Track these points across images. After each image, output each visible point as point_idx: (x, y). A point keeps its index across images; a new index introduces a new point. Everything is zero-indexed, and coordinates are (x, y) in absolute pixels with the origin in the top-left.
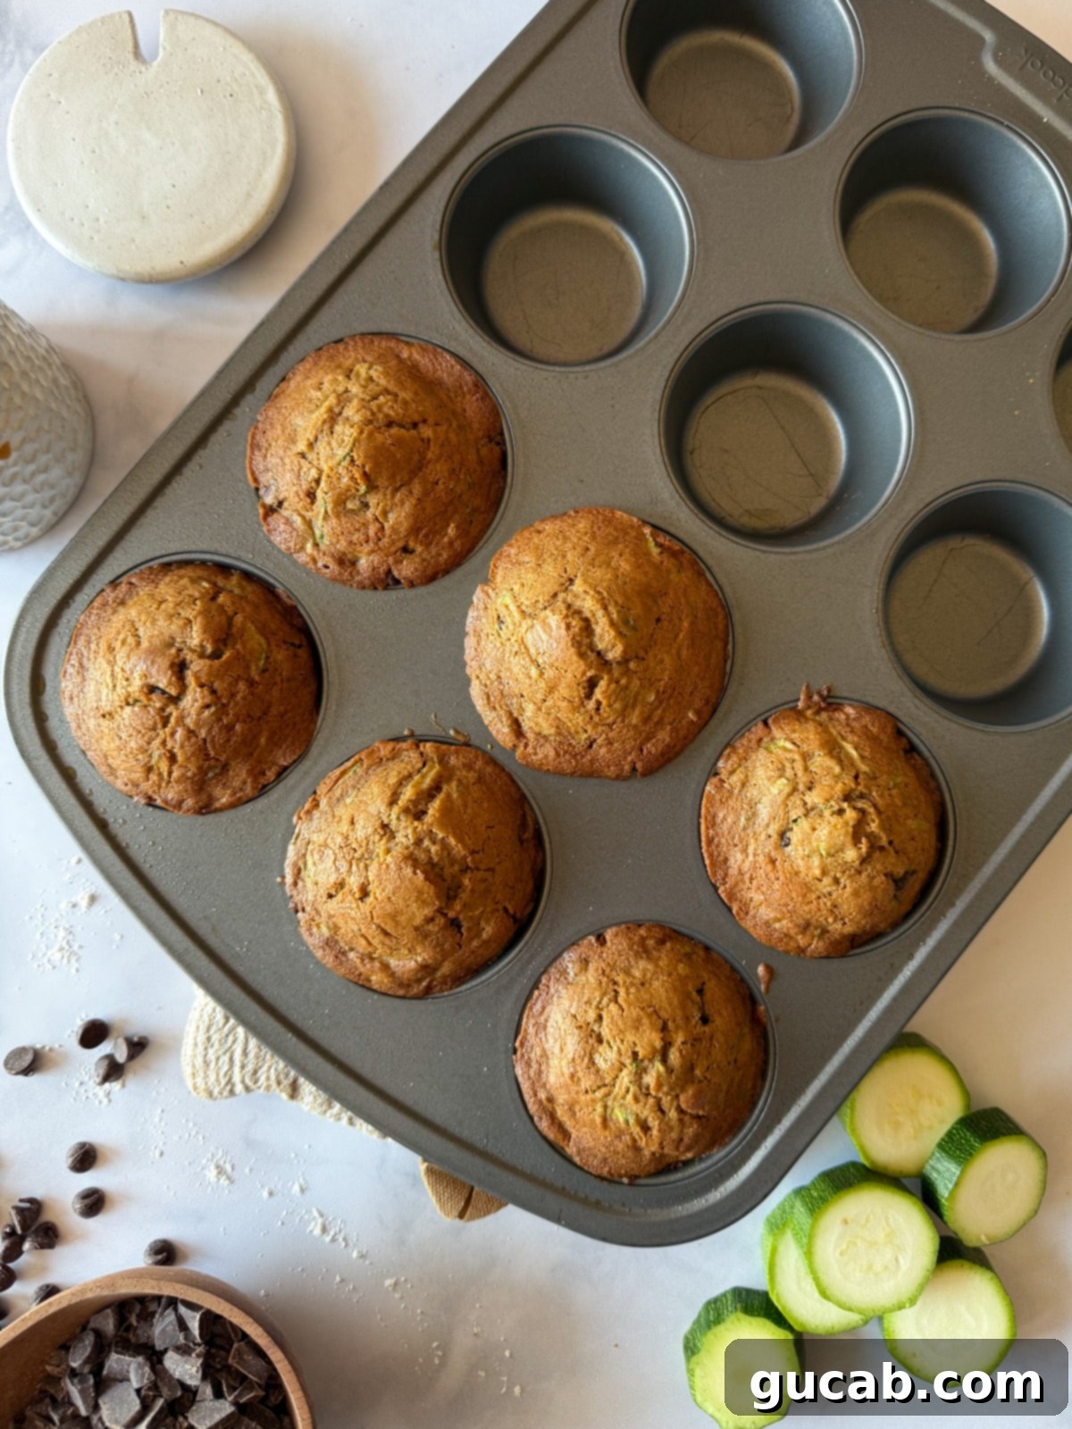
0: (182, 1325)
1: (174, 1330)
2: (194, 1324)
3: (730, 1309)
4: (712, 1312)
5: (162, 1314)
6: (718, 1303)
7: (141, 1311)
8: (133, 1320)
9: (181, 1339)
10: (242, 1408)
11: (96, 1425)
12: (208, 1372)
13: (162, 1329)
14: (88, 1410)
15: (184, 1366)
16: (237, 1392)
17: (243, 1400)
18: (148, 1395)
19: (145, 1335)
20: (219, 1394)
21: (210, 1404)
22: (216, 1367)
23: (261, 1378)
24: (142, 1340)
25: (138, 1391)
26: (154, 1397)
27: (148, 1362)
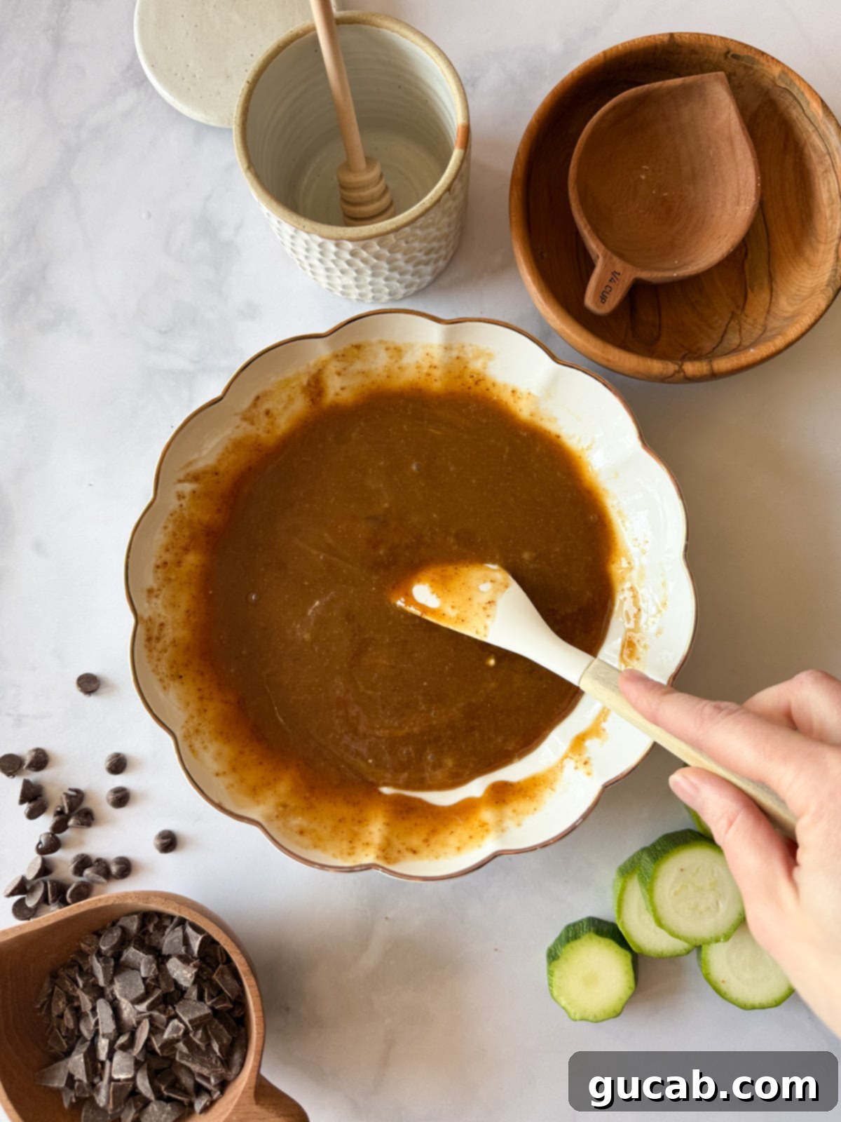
0: (186, 941)
1: (179, 942)
2: (196, 943)
5: (173, 929)
7: (158, 922)
8: (151, 928)
9: (183, 950)
10: (215, 1012)
11: (108, 996)
12: (198, 980)
13: (170, 940)
14: (105, 983)
15: (182, 971)
16: (214, 1000)
17: (217, 1007)
18: (151, 985)
19: (157, 941)
20: (201, 998)
21: (194, 1003)
22: (205, 978)
23: (232, 995)
24: (154, 944)
25: (144, 979)
26: (155, 987)
27: (156, 962)
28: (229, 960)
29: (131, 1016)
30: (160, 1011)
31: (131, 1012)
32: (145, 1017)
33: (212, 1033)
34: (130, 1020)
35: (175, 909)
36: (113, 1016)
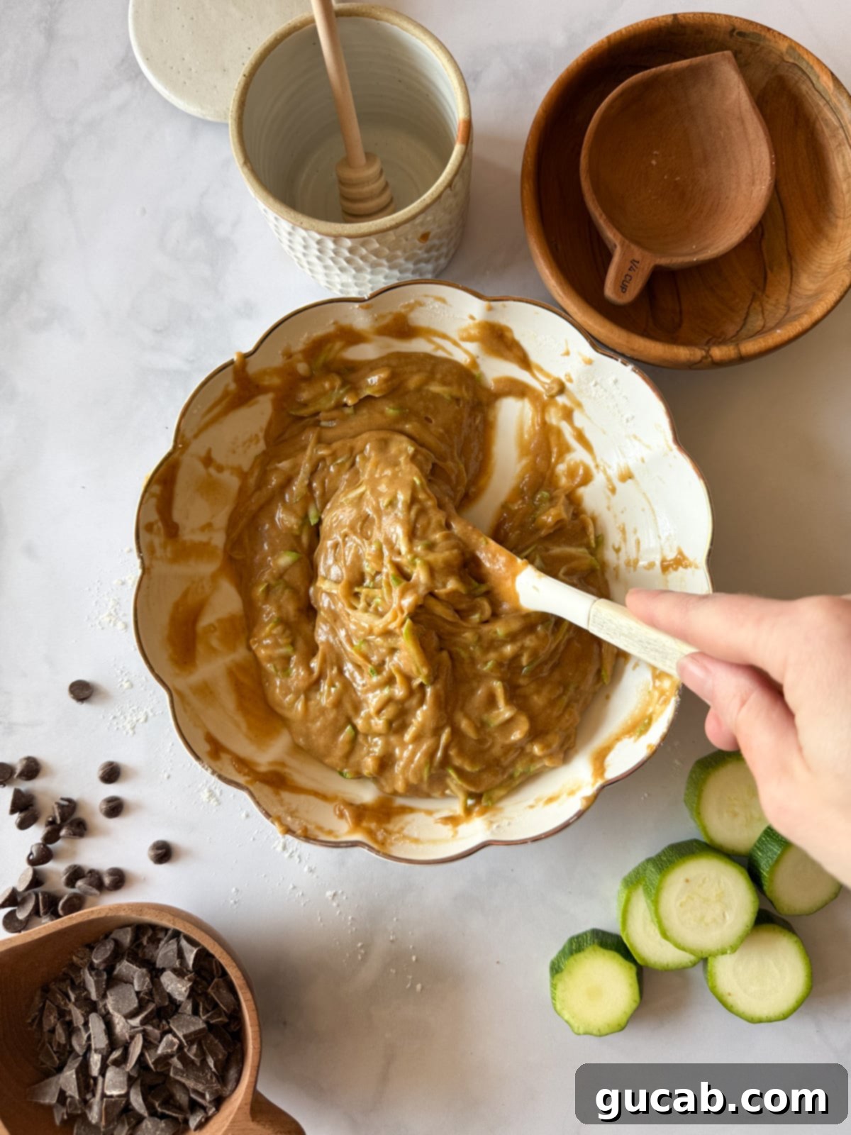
0: (180, 954)
1: (173, 956)
2: (190, 957)
3: (589, 942)
4: (574, 944)
5: (167, 942)
6: (580, 939)
7: (152, 936)
8: (145, 941)
9: (177, 964)
10: (210, 1027)
11: (100, 1010)
12: (192, 994)
13: (164, 953)
14: (98, 997)
15: (176, 985)
16: (209, 1014)
17: (212, 1022)
18: (145, 999)
19: (151, 954)
20: (195, 1012)
21: (188, 1018)
22: (200, 992)
23: (228, 1009)
24: (148, 957)
25: (138, 993)
26: (149, 1001)
27: (149, 975)
28: (224, 974)
29: (124, 1031)
30: (154, 1027)
31: (124, 1027)
32: (138, 1032)
33: (207, 1048)
34: (123, 1035)
35: (169, 921)
36: (105, 1031)
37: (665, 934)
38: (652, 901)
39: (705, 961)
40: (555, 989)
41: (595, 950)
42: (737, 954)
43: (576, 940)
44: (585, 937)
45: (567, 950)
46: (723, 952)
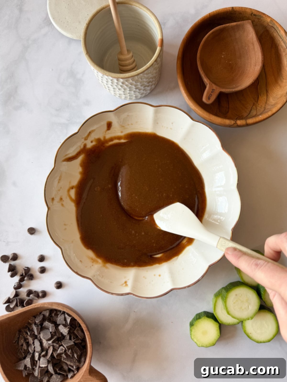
0: (65, 319)
1: (63, 320)
2: (69, 320)
3: (203, 316)
4: (198, 316)
5: (61, 315)
6: (200, 314)
7: (56, 313)
8: (53, 315)
9: (64, 322)
10: (75, 344)
11: (38, 338)
12: (69, 333)
13: (60, 319)
14: (37, 334)
15: (64, 330)
16: (75, 340)
17: (76, 342)
18: (53, 334)
19: (55, 319)
20: (70, 339)
21: (68, 341)
22: (72, 332)
23: (81, 338)
25: (51, 332)
26: (54, 335)
27: (55, 326)
28: (80, 326)
30: (56, 344)
31: (46, 344)
32: (51, 346)
33: (74, 351)
34: (46, 347)
35: (61, 308)
36: (40, 345)
37: (228, 313)
38: (224, 302)
39: (242, 322)
40: (191, 331)
41: (205, 318)
42: (253, 320)
43: (198, 315)
44: (201, 314)
45: (195, 318)
46: (248, 319)
